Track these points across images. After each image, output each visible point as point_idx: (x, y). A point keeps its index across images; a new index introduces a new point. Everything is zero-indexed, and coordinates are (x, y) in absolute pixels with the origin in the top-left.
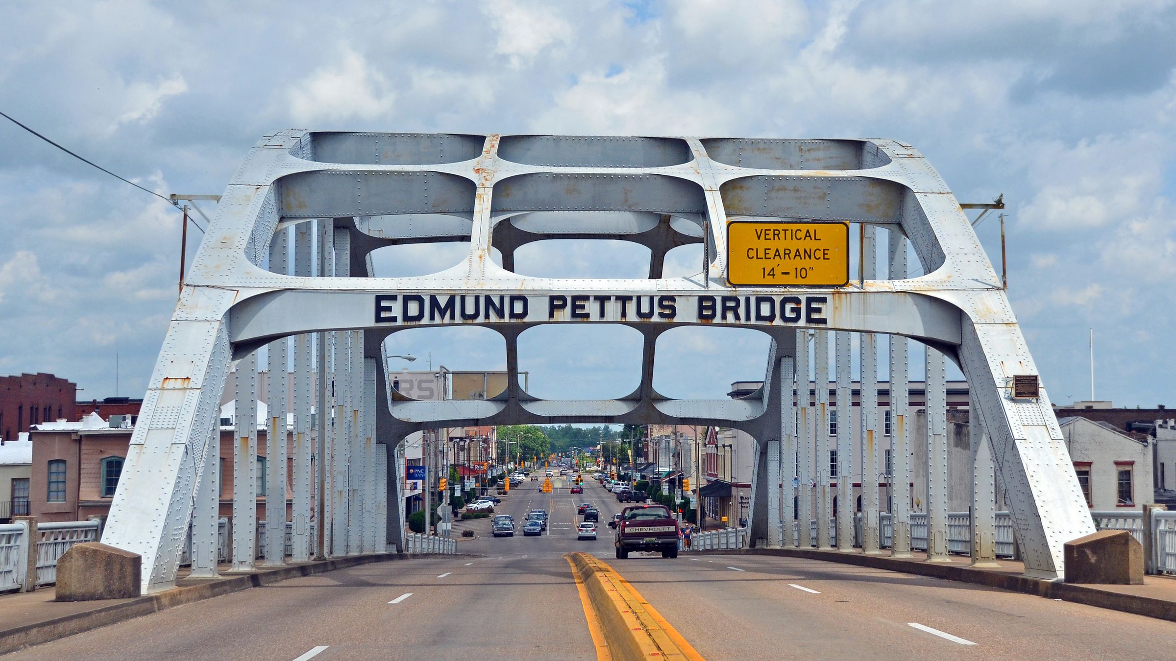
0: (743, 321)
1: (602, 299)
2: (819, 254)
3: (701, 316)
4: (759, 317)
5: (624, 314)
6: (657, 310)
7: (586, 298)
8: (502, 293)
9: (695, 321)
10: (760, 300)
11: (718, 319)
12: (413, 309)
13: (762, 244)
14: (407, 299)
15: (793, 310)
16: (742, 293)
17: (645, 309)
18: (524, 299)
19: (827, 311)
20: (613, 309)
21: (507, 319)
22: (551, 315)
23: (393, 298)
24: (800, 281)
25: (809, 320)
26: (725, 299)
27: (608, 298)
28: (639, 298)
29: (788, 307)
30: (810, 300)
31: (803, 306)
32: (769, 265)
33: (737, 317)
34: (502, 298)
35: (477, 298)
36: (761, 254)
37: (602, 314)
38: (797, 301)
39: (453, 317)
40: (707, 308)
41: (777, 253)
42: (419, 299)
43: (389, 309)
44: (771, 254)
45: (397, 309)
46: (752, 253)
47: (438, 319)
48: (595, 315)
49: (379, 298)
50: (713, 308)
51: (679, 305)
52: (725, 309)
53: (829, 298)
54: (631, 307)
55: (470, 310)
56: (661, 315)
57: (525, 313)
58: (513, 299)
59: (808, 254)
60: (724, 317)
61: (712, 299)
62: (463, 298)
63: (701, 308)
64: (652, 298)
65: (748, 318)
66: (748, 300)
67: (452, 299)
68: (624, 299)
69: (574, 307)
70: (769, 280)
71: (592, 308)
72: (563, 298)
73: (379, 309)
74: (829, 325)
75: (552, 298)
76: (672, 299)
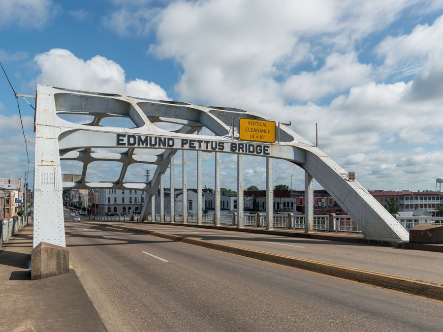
0: (245, 152)
1: (200, 142)
2: (267, 131)
3: (232, 150)
4: (250, 151)
5: (207, 148)
6: (218, 147)
7: (194, 141)
8: (165, 137)
9: (230, 151)
10: (250, 145)
11: (237, 151)
12: (132, 140)
13: (250, 127)
14: (129, 137)
15: (260, 149)
16: (245, 143)
17: (214, 146)
18: (173, 140)
19: (270, 151)
20: (203, 146)
21: (166, 147)
22: (182, 146)
23: (124, 136)
24: (261, 140)
25: (264, 153)
26: (239, 144)
27: (202, 141)
28: (212, 142)
29: (258, 148)
30: (265, 147)
31: (262, 148)
32: (252, 134)
33: (243, 151)
34: (165, 139)
35: (156, 138)
36: (250, 130)
37: (200, 147)
38: (261, 147)
39: (147, 145)
40: (234, 147)
41: (255, 130)
42: (134, 137)
43: (123, 140)
44: (253, 130)
45: (125, 140)
46: (247, 129)
47: (141, 146)
48: (197, 148)
49: (119, 136)
50: (236, 147)
51: (225, 145)
52: (239, 148)
53: (270, 146)
54: (209, 145)
55: (153, 142)
56: (219, 149)
57: (173, 145)
58: (169, 139)
59: (264, 131)
60: (239, 151)
61: (235, 144)
62: (151, 138)
63: (232, 147)
64: (216, 142)
65: (246, 152)
66: (246, 145)
67: (147, 138)
68: (207, 142)
69: (190, 144)
70: (252, 139)
71: (196, 144)
72: (186, 140)
73: (118, 140)
74: (270, 155)
75: (183, 140)
76: (223, 143)
